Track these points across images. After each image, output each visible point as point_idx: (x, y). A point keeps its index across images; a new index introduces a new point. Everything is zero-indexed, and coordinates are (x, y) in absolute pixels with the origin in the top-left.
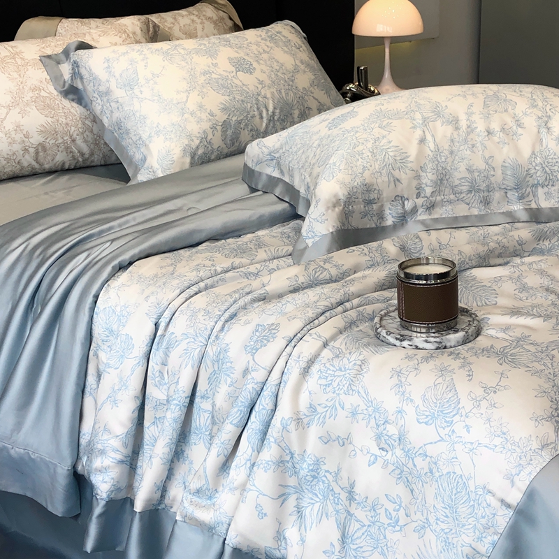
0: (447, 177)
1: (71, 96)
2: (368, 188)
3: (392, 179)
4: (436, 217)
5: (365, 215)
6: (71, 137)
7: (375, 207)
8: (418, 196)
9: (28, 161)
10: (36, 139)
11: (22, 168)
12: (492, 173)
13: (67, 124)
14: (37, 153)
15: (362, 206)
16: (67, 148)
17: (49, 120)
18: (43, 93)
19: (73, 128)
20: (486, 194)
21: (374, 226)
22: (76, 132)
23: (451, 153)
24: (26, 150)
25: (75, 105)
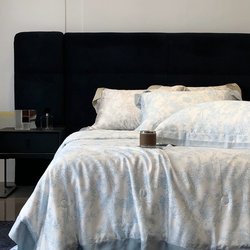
0: (203, 127)
1: (138, 106)
2: (173, 126)
3: (182, 124)
4: (196, 140)
5: (171, 134)
6: (135, 119)
7: (175, 132)
8: (192, 132)
9: (122, 125)
10: (124, 118)
11: (120, 127)
12: (220, 127)
13: (135, 115)
14: (125, 123)
15: (170, 132)
16: (134, 123)
17: (130, 113)
18: (130, 105)
19: (136, 116)
20: (217, 134)
21: (173, 138)
22: (137, 118)
23: (207, 119)
24: (121, 121)
25: (139, 109)
